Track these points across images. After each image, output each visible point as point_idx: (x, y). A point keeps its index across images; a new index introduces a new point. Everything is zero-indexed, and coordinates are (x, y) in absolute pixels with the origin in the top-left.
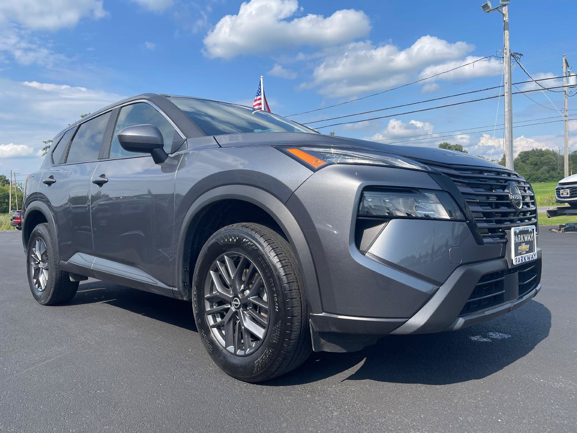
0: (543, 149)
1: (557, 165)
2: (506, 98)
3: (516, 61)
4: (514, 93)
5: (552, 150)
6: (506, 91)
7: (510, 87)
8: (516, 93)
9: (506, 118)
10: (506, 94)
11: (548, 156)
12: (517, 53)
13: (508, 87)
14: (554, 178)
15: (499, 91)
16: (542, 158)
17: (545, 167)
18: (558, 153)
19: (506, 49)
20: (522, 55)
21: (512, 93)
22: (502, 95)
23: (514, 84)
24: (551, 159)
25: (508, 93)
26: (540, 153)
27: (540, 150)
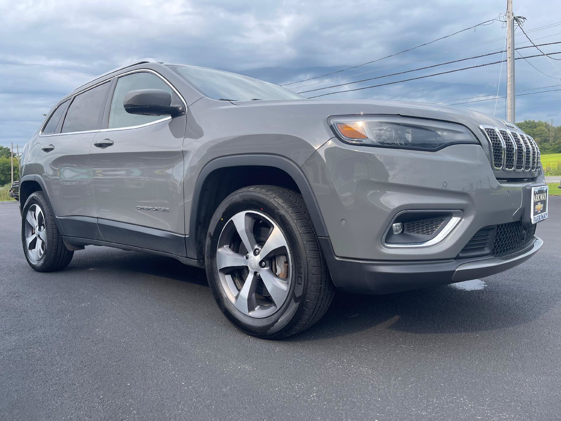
0: (536, 121)
1: (549, 136)
2: (509, 64)
3: (519, 25)
4: (518, 58)
5: (544, 122)
6: (508, 56)
7: (513, 52)
8: (519, 58)
9: (509, 85)
10: (508, 60)
11: (540, 128)
12: (520, 17)
13: (511, 52)
14: (546, 149)
15: (503, 56)
16: (535, 130)
17: (538, 138)
18: (550, 124)
19: (509, 12)
20: (526, 19)
21: (515, 58)
22: (505, 60)
23: (517, 49)
24: (543, 130)
25: (511, 58)
26: (533, 124)
27: (532, 122)
